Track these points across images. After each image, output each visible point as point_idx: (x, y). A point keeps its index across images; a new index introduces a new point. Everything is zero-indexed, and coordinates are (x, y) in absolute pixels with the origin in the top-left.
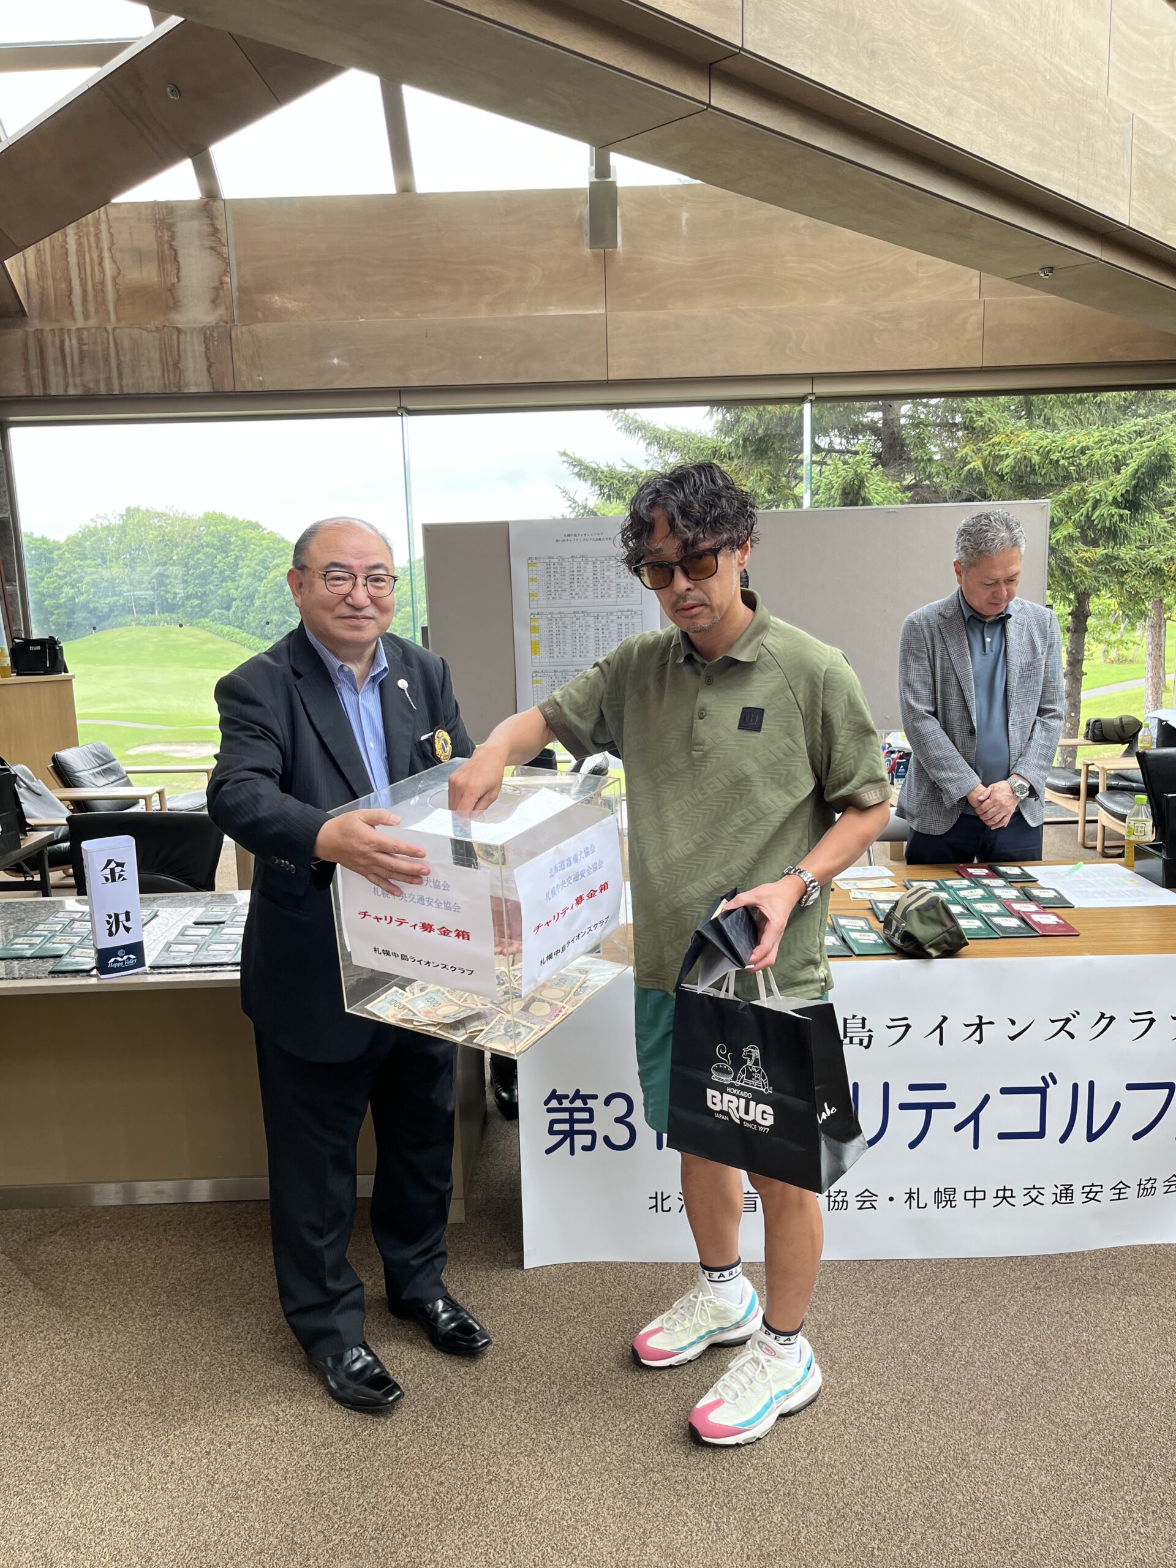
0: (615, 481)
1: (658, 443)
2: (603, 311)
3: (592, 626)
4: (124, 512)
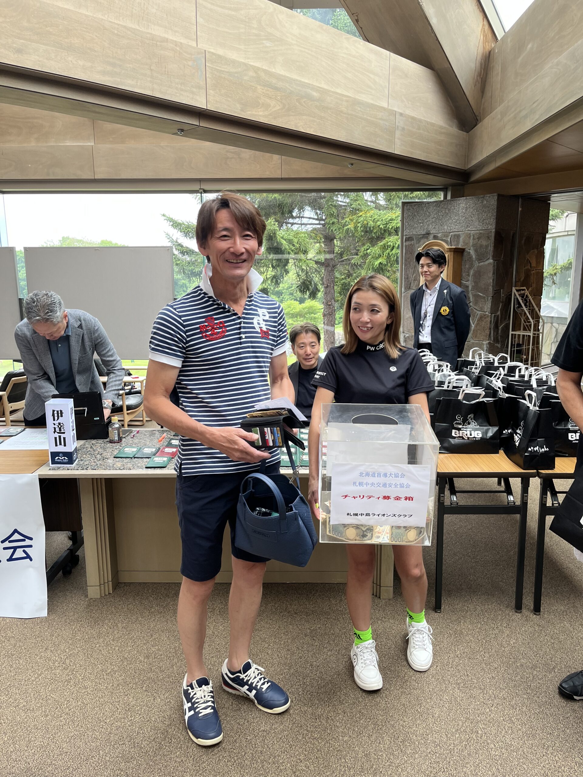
2: (93, 144)
4: (61, 239)
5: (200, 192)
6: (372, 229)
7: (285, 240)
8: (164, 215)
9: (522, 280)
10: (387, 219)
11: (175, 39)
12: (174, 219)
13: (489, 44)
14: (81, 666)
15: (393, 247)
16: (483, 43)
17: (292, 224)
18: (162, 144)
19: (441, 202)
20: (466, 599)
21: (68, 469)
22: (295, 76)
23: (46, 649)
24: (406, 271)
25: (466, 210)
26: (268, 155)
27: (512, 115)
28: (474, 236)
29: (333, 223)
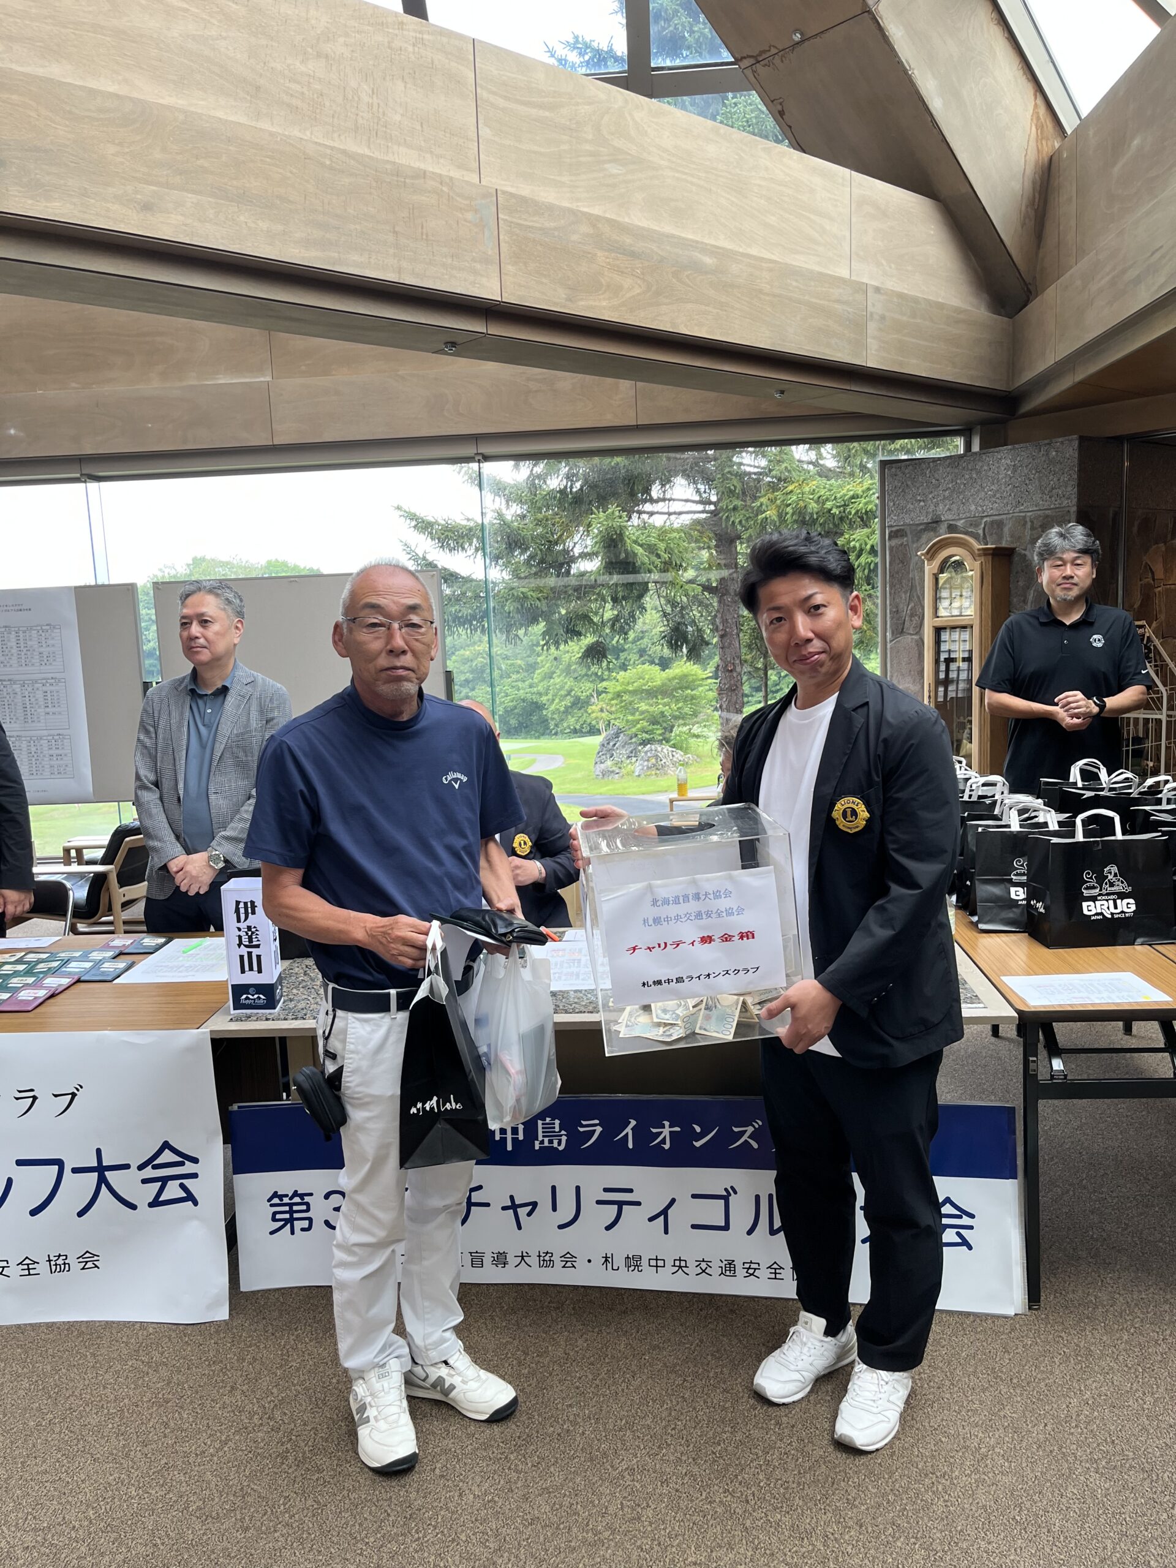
2: (270, 379)
3: (19, 693)
5: (477, 458)
6: (815, 516)
7: (641, 546)
8: (399, 508)
9: (1136, 606)
10: (845, 495)
11: (438, 171)
12: (418, 514)
13: (1050, 143)
14: (305, 1425)
15: (861, 551)
16: (1037, 142)
17: (651, 514)
18: (400, 373)
19: (961, 457)
20: (1089, 1279)
21: (267, 1019)
22: (668, 228)
23: (232, 1387)
24: (893, 599)
25: (1014, 471)
26: (609, 381)
27: (1107, 279)
28: (1032, 522)
29: (735, 509)
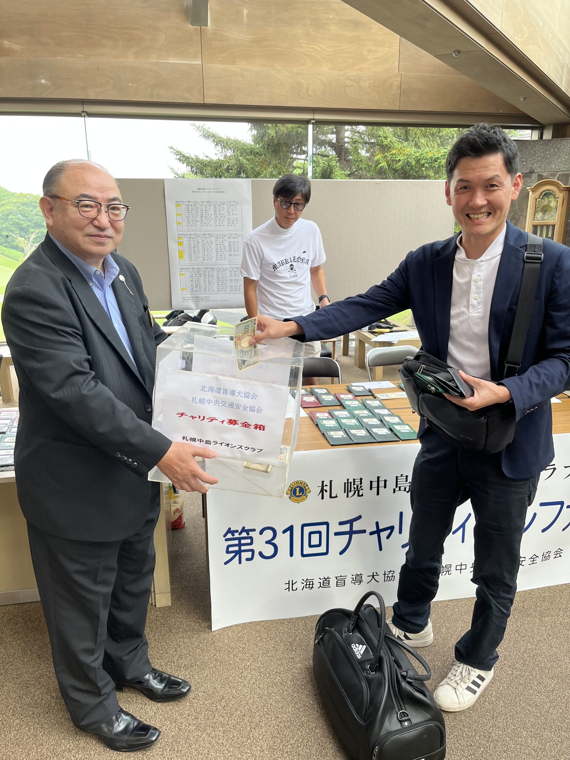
0: (200, 164)
1: (221, 145)
2: (200, 63)
3: (214, 242)
8: (171, 148)
12: (181, 152)
